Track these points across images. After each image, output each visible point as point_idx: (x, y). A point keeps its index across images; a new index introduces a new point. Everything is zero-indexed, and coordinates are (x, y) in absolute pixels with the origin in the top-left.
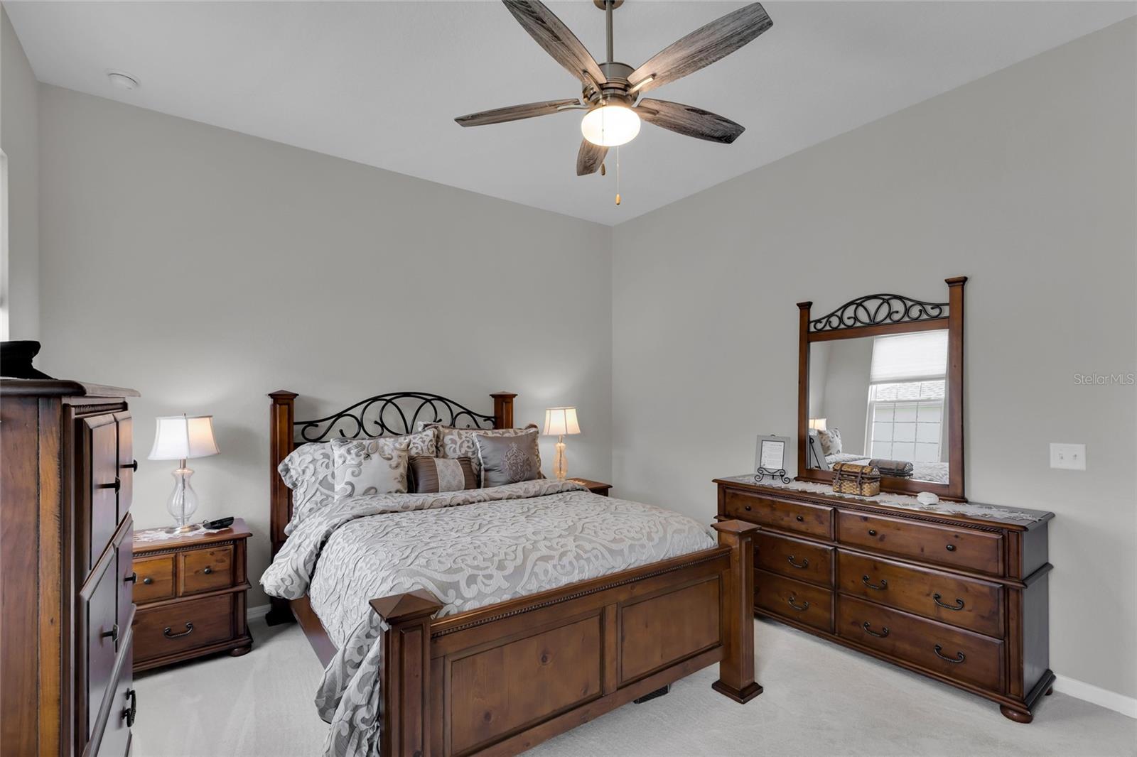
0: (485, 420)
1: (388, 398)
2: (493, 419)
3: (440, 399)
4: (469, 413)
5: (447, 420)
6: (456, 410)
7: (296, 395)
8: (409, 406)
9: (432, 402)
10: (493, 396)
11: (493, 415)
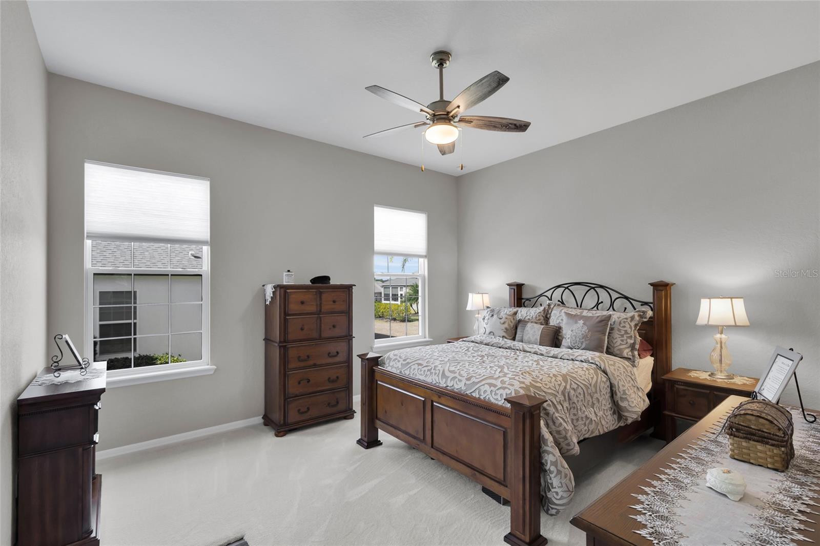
0: (642, 305)
1: (566, 286)
2: (652, 305)
3: (601, 287)
4: (627, 298)
5: (607, 302)
6: (614, 295)
7: (523, 284)
8: (579, 291)
9: (595, 288)
10: (651, 284)
11: (652, 301)
